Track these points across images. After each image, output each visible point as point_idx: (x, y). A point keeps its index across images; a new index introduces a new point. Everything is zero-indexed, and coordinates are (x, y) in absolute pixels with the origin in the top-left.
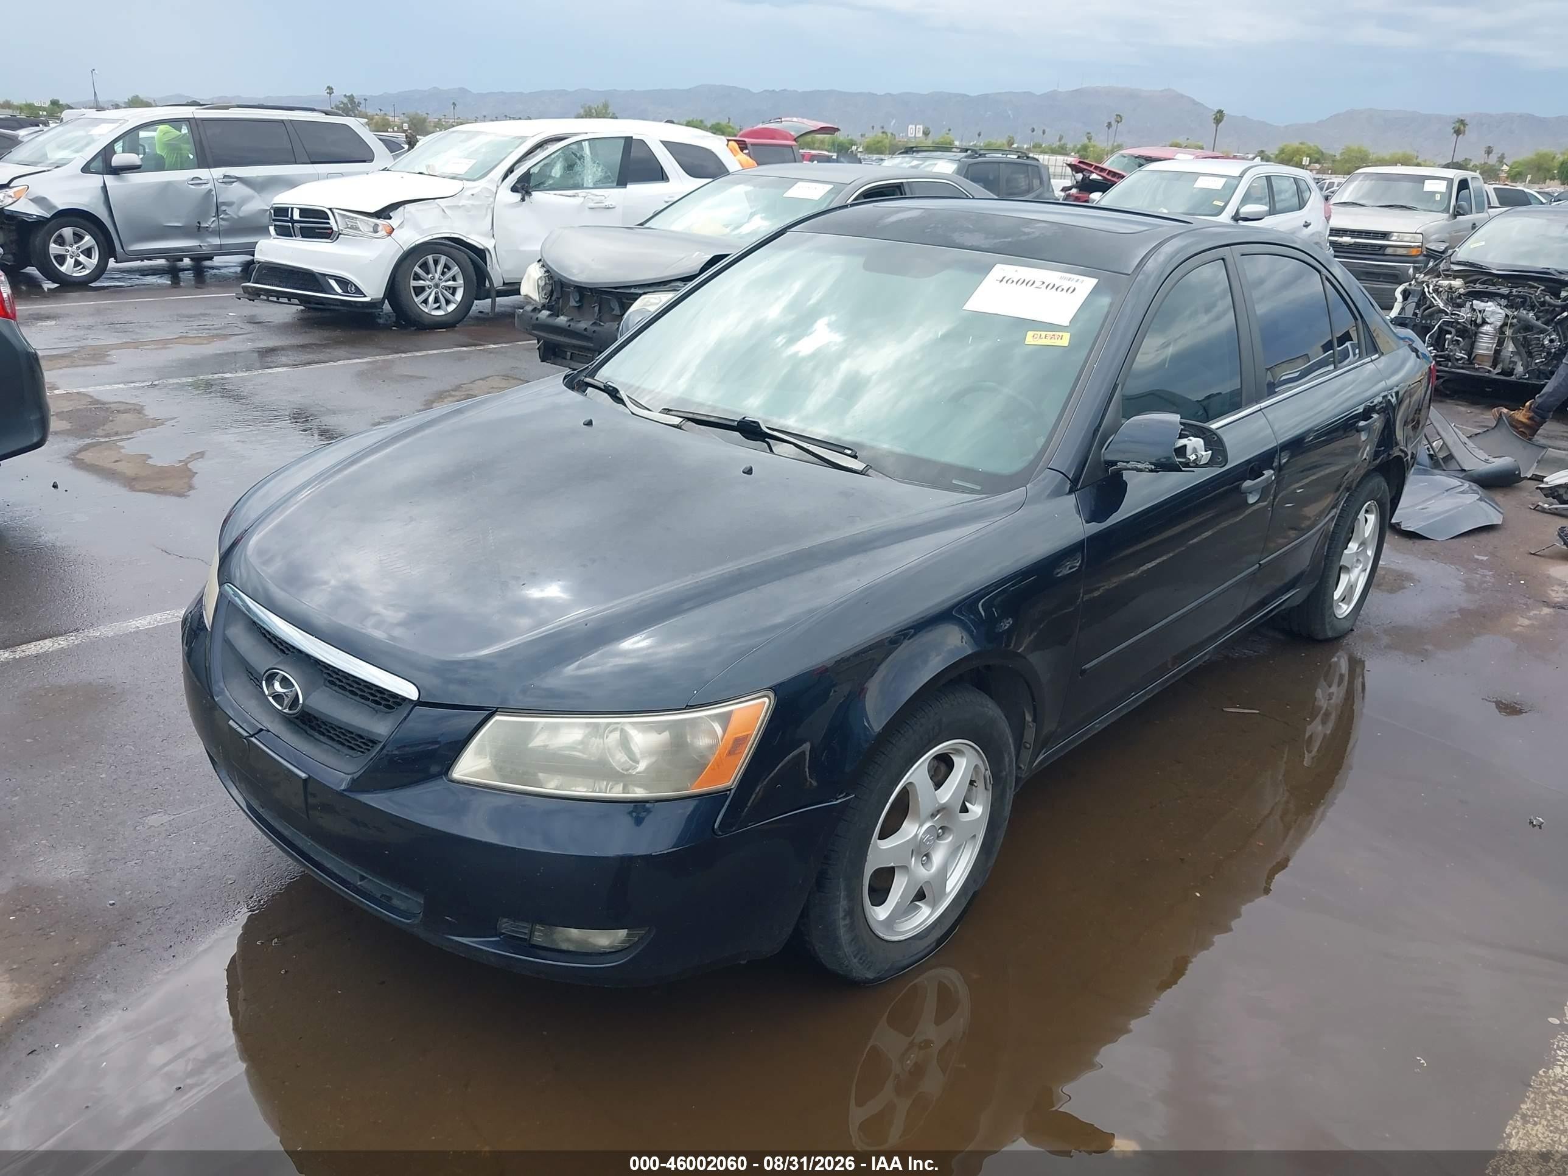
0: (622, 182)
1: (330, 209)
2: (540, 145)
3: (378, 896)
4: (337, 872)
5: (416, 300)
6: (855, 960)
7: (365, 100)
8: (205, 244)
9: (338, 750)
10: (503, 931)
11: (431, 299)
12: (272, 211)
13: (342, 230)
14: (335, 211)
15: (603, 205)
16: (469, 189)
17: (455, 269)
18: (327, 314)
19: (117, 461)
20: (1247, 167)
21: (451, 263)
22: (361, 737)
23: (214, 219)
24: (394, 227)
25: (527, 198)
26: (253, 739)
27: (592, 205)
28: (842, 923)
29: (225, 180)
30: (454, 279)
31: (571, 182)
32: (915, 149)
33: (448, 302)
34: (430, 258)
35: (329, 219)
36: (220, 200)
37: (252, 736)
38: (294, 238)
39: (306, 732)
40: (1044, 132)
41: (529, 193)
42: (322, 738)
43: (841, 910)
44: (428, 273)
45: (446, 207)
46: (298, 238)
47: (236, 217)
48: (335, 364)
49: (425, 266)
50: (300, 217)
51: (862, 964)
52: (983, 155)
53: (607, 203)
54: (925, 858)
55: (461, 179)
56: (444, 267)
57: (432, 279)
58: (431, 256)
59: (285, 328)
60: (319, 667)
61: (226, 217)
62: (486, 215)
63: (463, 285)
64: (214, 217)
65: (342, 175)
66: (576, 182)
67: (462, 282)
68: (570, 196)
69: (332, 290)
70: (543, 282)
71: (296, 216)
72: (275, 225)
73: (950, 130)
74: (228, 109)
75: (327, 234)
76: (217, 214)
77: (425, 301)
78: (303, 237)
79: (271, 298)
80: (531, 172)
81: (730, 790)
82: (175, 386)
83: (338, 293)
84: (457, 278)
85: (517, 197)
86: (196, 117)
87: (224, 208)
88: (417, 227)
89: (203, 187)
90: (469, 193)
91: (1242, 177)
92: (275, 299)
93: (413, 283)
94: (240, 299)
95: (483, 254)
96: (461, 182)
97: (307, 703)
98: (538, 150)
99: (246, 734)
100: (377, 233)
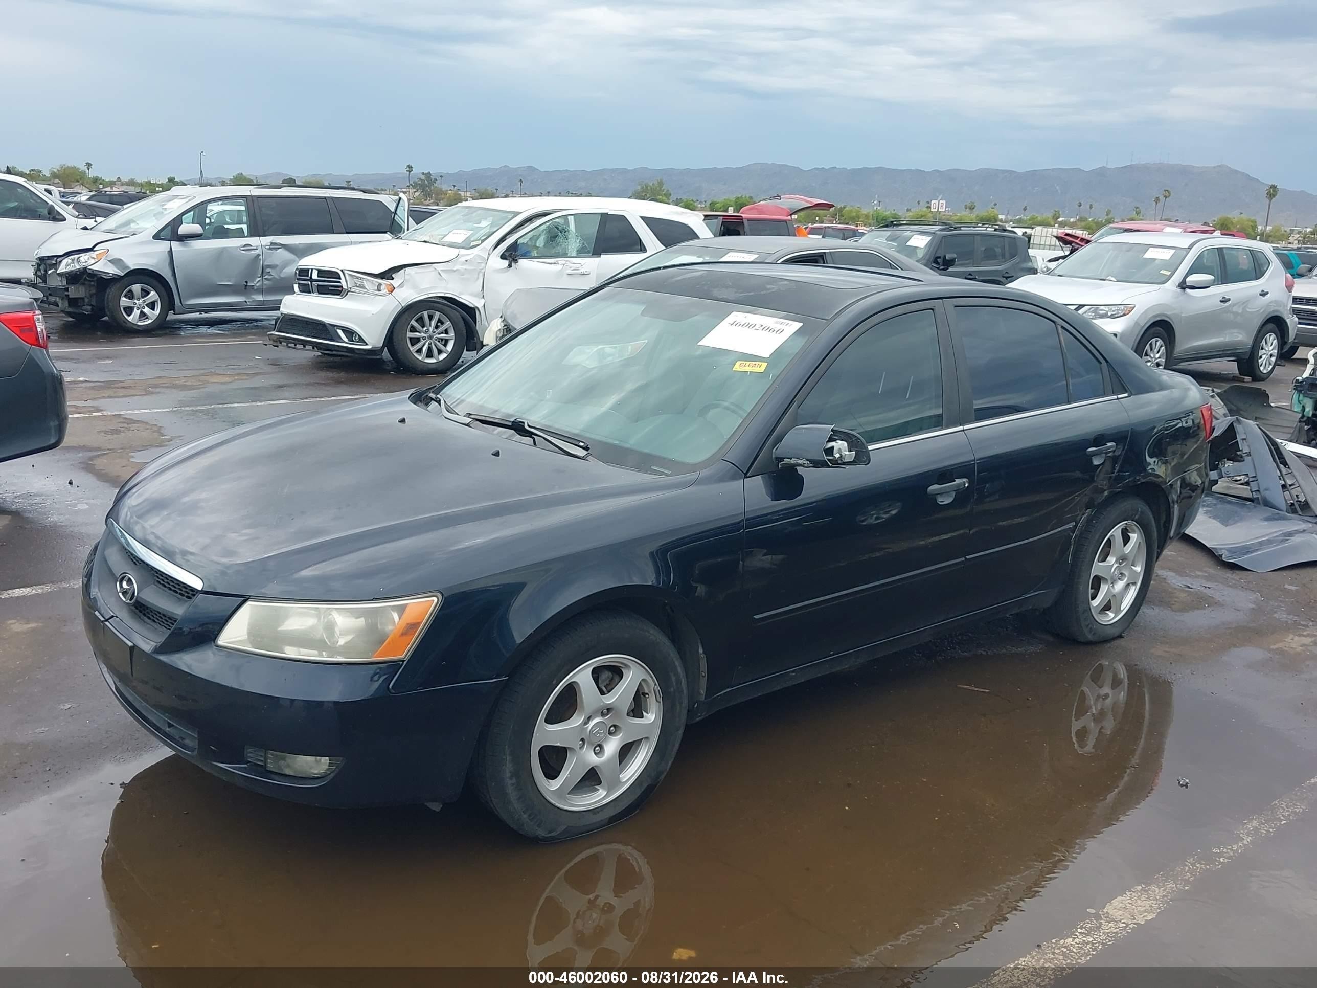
0: (597, 253)
1: (342, 271)
2: (530, 220)
3: (177, 738)
4: (155, 722)
5: (411, 349)
6: (525, 816)
7: (441, 177)
8: (250, 300)
9: (156, 629)
10: (249, 760)
11: (425, 349)
12: (297, 272)
13: (350, 288)
14: (345, 272)
15: (579, 272)
16: (464, 255)
17: (448, 324)
18: (337, 359)
19: (123, 467)
20: (1197, 239)
21: (444, 318)
22: (164, 615)
23: (259, 279)
24: (395, 287)
25: (513, 264)
26: (107, 623)
27: (569, 272)
28: (510, 782)
29: (272, 247)
30: (446, 332)
31: (553, 251)
32: (895, 223)
33: (440, 352)
34: (426, 314)
35: (340, 278)
36: (266, 263)
37: (107, 620)
38: (312, 294)
39: (140, 617)
40: (1091, 207)
41: (516, 261)
42: (149, 621)
43: (507, 771)
44: (423, 327)
45: (442, 270)
46: (315, 294)
47: (277, 277)
48: (329, 399)
49: (420, 321)
50: (318, 276)
51: (531, 820)
52: (959, 228)
53: (583, 270)
54: (597, 748)
55: (458, 248)
56: (438, 322)
57: (426, 332)
58: (426, 312)
59: (298, 369)
60: (153, 572)
61: (270, 277)
62: (478, 278)
63: (454, 338)
64: (260, 277)
65: (352, 243)
66: (557, 251)
67: (453, 335)
68: (551, 264)
69: (339, 339)
70: (502, 333)
71: (315, 276)
72: (299, 284)
73: (995, 205)
74: (280, 188)
75: (338, 291)
76: (262, 275)
77: (419, 351)
78: (319, 293)
79: (290, 345)
80: (518, 243)
81: (403, 661)
82: (190, 412)
83: (344, 342)
84: (449, 331)
85: (505, 263)
86: (253, 194)
87: (268, 270)
88: (415, 287)
89: (253, 252)
90: (464, 259)
91: (1191, 249)
92: (293, 345)
93: (410, 335)
94: (266, 345)
95: (473, 312)
96: (457, 250)
97: (140, 595)
98: (528, 223)
99: (102, 619)
100: (380, 292)
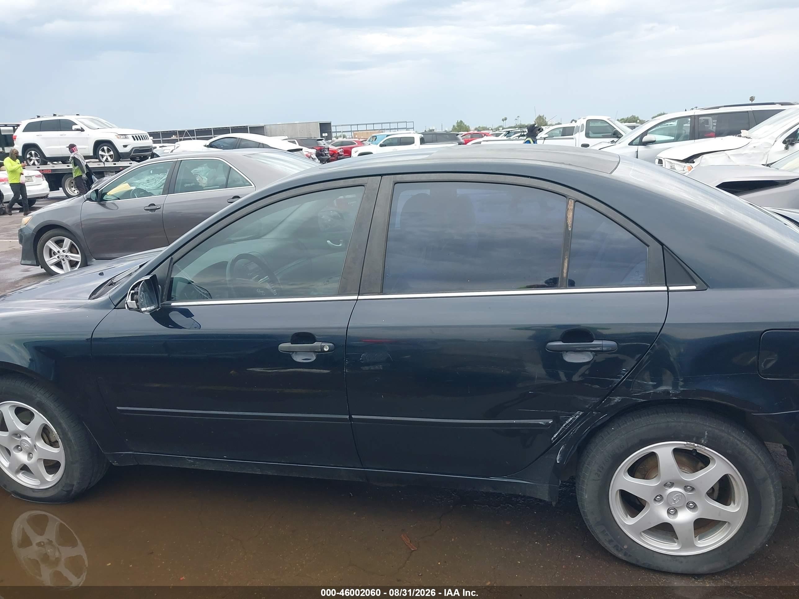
24: (693, 167)
45: (731, 155)
86: (696, 114)
100: (685, 171)
